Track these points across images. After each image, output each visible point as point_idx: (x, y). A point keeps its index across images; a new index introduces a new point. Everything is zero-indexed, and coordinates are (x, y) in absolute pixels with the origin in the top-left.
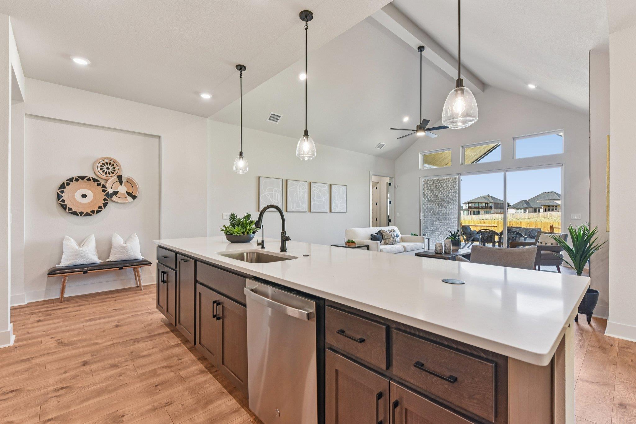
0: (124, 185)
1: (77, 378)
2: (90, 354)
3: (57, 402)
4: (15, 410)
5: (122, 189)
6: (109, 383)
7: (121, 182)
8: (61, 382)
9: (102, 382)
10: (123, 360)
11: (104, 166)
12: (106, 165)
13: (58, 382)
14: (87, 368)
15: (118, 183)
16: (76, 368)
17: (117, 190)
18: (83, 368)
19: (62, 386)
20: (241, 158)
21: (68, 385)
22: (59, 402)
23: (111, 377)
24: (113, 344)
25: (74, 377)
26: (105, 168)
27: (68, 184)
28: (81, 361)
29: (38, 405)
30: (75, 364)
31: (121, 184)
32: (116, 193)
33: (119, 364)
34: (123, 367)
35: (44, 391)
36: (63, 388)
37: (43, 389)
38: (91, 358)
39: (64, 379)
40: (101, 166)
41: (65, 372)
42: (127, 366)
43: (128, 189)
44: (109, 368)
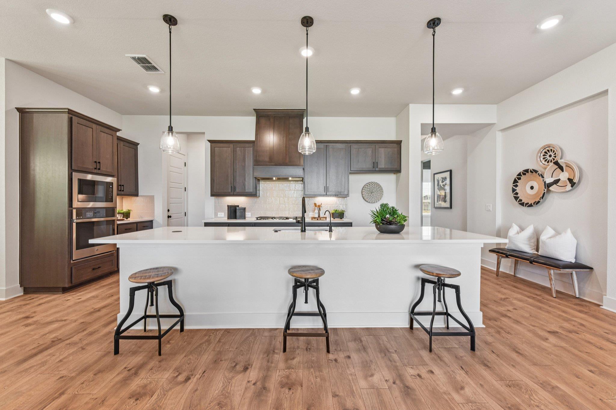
0: (566, 171)
5: (564, 176)
7: (561, 168)
11: (546, 155)
12: (548, 153)
15: (559, 170)
17: (558, 178)
26: (548, 157)
27: (519, 179)
31: (563, 171)
32: (557, 182)
40: (544, 155)
43: (569, 175)
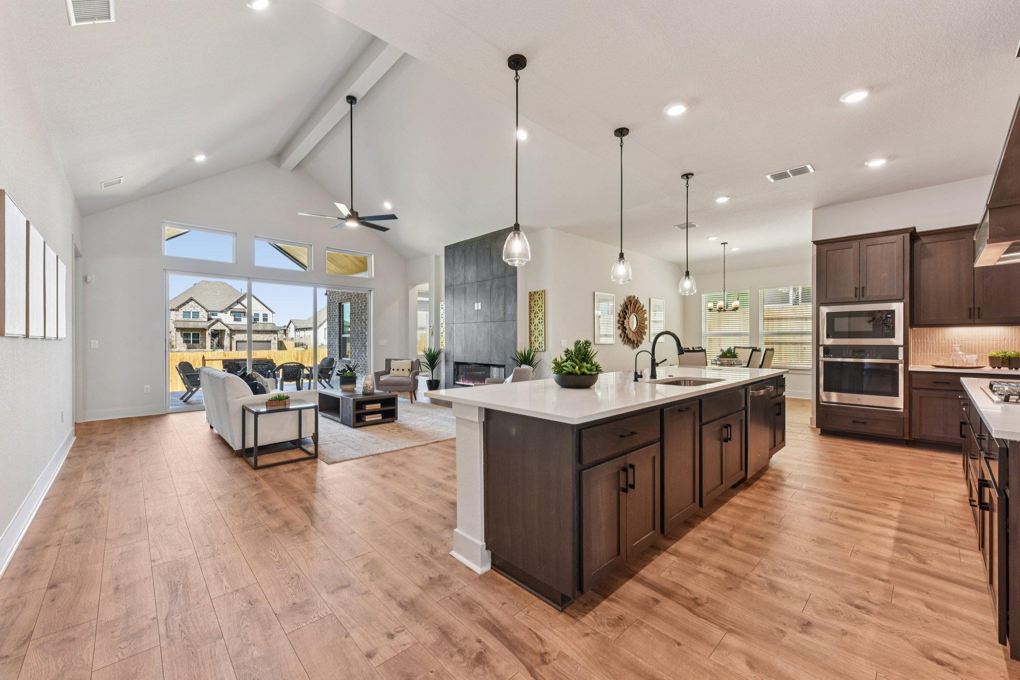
1: (831, 608)
2: (785, 641)
3: (870, 593)
4: (927, 622)
6: (800, 573)
8: (857, 618)
9: (806, 578)
10: (754, 586)
13: (861, 622)
14: (809, 614)
16: (825, 628)
18: (815, 618)
19: (856, 611)
20: (517, 235)
21: (849, 607)
22: (867, 592)
23: (791, 577)
24: (730, 631)
25: (834, 612)
28: (808, 638)
29: (894, 606)
30: (821, 638)
33: (766, 585)
34: (765, 578)
35: (885, 623)
36: (857, 607)
37: (885, 626)
38: (790, 631)
39: (850, 620)
41: (845, 633)
42: (760, 576)
44: (781, 590)
